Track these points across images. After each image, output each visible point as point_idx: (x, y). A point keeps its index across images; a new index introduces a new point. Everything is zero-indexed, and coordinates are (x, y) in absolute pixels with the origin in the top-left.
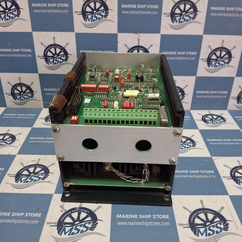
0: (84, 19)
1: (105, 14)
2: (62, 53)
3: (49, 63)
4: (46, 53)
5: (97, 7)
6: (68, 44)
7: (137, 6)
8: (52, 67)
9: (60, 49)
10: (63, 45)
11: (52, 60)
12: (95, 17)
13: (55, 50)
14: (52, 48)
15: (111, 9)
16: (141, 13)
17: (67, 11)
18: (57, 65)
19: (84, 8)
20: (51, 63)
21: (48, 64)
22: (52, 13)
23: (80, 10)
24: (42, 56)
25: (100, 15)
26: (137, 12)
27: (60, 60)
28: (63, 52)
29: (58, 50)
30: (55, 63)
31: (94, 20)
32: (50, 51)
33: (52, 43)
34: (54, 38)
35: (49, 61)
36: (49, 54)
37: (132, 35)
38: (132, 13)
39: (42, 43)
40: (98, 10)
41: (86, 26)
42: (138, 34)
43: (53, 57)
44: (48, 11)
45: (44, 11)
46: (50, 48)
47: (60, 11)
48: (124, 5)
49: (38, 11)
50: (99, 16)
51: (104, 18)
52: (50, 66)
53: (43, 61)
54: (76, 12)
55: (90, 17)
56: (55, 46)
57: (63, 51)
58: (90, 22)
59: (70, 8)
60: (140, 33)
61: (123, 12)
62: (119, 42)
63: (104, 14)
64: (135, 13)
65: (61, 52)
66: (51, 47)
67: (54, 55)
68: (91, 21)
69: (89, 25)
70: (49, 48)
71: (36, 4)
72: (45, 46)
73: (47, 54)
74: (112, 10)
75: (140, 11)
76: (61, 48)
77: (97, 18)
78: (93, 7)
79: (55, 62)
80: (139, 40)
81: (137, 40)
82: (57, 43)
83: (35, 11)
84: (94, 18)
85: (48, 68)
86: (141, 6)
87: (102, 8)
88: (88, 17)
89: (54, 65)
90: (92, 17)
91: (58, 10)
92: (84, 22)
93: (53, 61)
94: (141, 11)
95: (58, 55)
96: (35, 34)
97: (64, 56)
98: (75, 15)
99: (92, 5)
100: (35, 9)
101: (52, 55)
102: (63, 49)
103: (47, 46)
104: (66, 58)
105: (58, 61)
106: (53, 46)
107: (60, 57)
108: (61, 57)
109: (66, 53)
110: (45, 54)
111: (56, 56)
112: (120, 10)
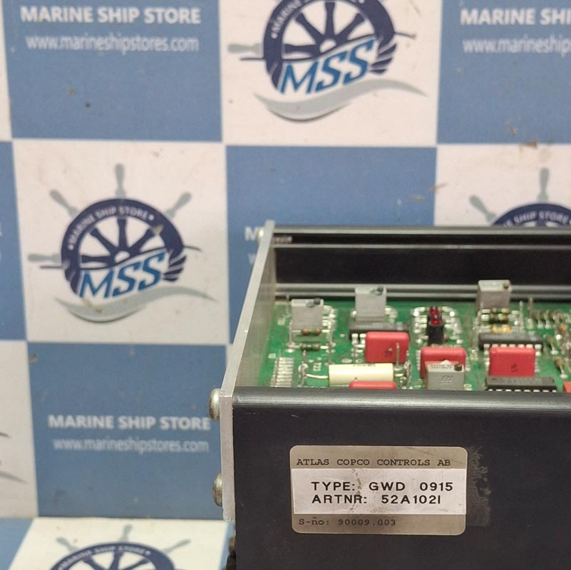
0: (275, 81)
1: (380, 55)
2: (157, 242)
3: (88, 291)
4: (73, 240)
5: (339, 25)
6: (185, 198)
7: (538, 17)
8: (99, 311)
9: (147, 221)
10: (162, 205)
11: (104, 274)
12: (327, 69)
13: (122, 224)
14: (105, 217)
15: (410, 31)
16: (558, 49)
17: (191, 43)
18: (125, 301)
19: (276, 28)
20: (94, 291)
21: (82, 295)
22: (115, 53)
23: (257, 37)
24: (53, 258)
25: (354, 60)
26: (538, 45)
27: (140, 275)
28: (162, 235)
29: (136, 230)
30: (117, 292)
31: (320, 86)
32: (96, 234)
33: (109, 193)
34: (119, 171)
35: (88, 280)
36: (90, 246)
37: (511, 152)
38: (514, 46)
39: (56, 196)
40: (342, 38)
41: (281, 112)
42: (541, 147)
43: (109, 262)
44: (100, 43)
45: (77, 43)
46: (97, 220)
47: (159, 43)
48: (475, 12)
49: (50, 43)
50: (345, 67)
51: (370, 76)
52: (89, 305)
53: (57, 278)
54: (234, 48)
55: (300, 69)
56: (121, 206)
57: (158, 230)
58: (301, 95)
59: (209, 30)
60: (551, 140)
61: (469, 46)
62: (443, 185)
63: (370, 56)
64: (527, 49)
65: (148, 235)
66: (104, 212)
67: (113, 250)
68: (309, 90)
69: (298, 107)
70: (90, 219)
71: (39, 12)
72: (71, 210)
73: (77, 245)
74: (413, 37)
75: (553, 41)
76: (151, 218)
77: (336, 74)
78: (320, 25)
79: (116, 283)
80: (544, 176)
81: (536, 176)
82: (132, 194)
83: (32, 42)
84: (321, 76)
85: (77, 313)
86: (559, 12)
87: (366, 28)
88: (290, 72)
89: (111, 299)
90: (312, 71)
91: (145, 39)
92: (274, 94)
93: (108, 279)
94: (557, 37)
95: (135, 250)
96: (27, 153)
97: (161, 257)
98: (229, 64)
99: (315, 13)
100: (31, 34)
101: (101, 251)
102: (160, 223)
103: (81, 206)
104: (171, 266)
105: (131, 281)
106: (113, 210)
107: (141, 258)
108: (147, 261)
109: (174, 243)
110: (71, 247)
111: (122, 256)
112: (452, 33)
